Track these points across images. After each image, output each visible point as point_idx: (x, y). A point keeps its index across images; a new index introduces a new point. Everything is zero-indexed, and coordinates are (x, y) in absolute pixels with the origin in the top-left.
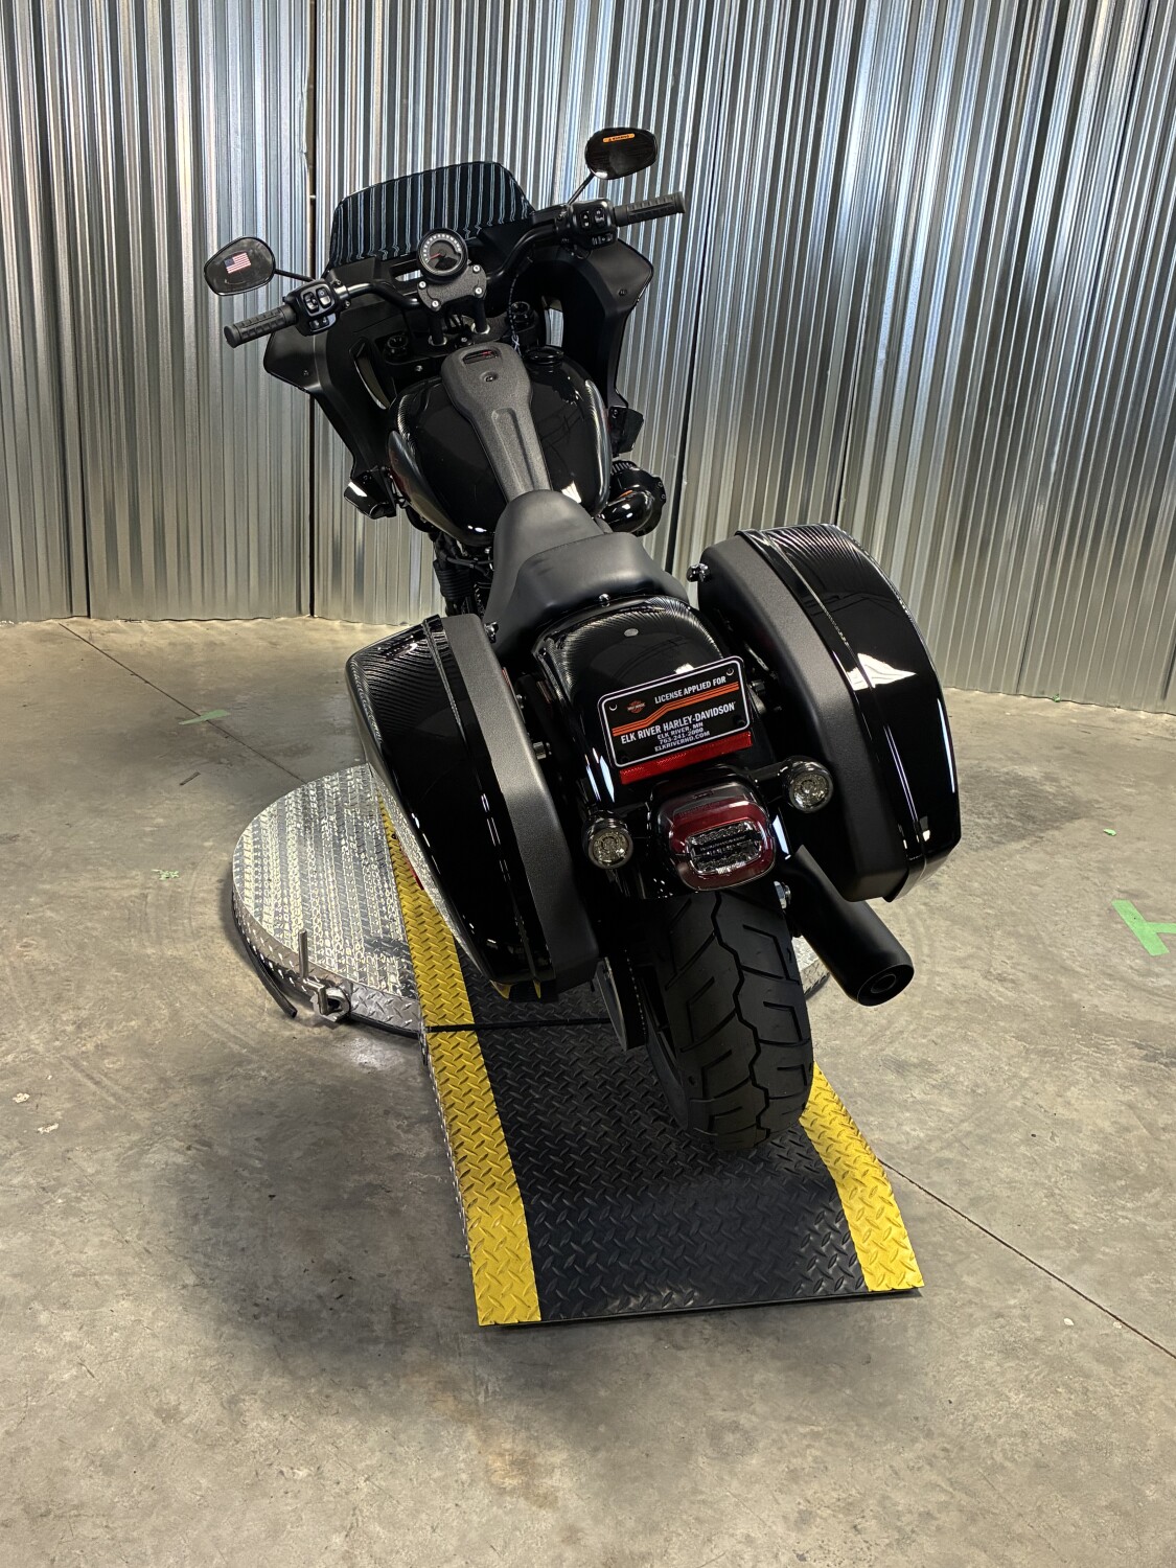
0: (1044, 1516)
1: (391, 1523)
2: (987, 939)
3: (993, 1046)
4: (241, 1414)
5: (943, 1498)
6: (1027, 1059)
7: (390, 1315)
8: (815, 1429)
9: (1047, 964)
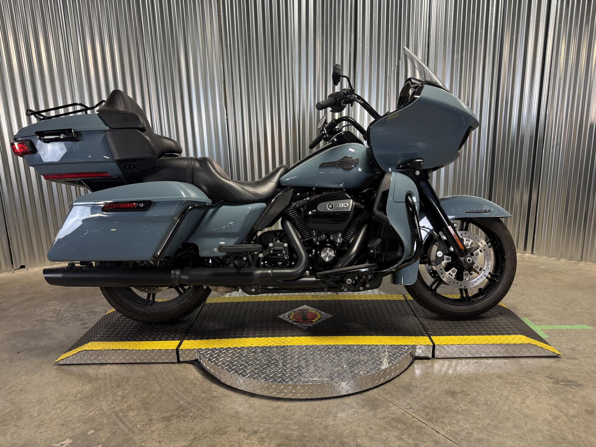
3: (489, 381)
6: (505, 387)
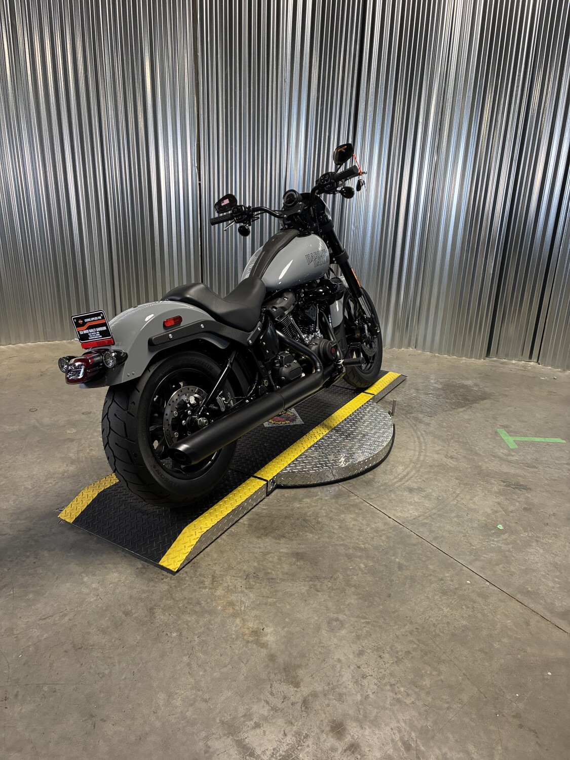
0: (454, 654)
1: (205, 653)
2: (447, 443)
3: (447, 482)
4: (154, 613)
5: (415, 646)
6: (459, 487)
7: (211, 579)
8: (367, 620)
9: (470, 452)
